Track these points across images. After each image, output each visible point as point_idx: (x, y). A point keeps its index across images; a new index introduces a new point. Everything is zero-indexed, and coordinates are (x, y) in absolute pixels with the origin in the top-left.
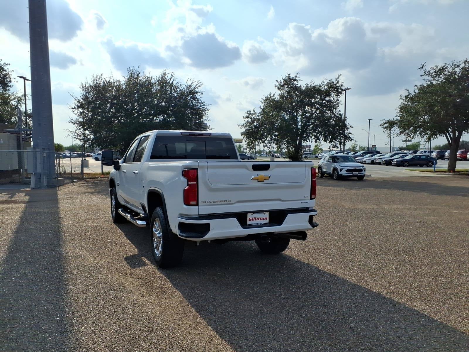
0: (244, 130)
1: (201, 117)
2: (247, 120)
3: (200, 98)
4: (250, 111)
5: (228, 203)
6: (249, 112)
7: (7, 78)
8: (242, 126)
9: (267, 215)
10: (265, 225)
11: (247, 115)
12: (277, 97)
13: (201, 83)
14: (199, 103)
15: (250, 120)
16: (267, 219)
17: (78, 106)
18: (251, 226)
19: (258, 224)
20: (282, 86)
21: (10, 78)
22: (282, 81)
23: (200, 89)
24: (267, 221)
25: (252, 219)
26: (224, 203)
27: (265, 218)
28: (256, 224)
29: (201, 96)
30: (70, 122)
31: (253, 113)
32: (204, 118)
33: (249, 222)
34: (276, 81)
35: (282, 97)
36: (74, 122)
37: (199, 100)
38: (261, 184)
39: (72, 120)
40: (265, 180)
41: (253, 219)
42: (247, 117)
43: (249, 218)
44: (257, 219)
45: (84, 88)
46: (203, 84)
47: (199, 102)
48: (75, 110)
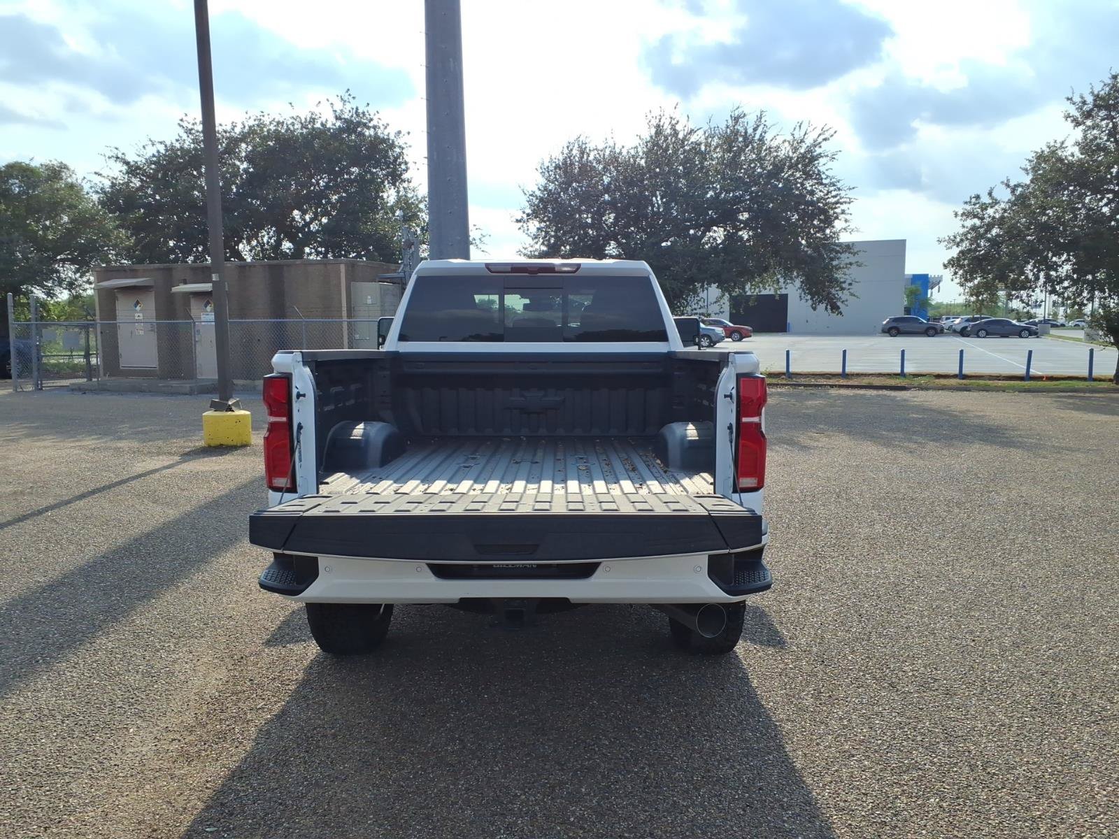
0: (954, 252)
1: (828, 221)
2: (970, 222)
3: (827, 170)
4: (978, 197)
6: (973, 200)
7: (400, 165)
8: (953, 241)
11: (969, 207)
12: (1072, 152)
13: (832, 132)
14: (822, 184)
15: (977, 222)
17: (528, 215)
20: (1088, 115)
21: (406, 163)
22: (1090, 99)
23: (826, 147)
29: (830, 164)
30: (520, 255)
31: (989, 204)
32: (838, 224)
34: (1068, 99)
35: (1088, 147)
36: (529, 253)
37: (823, 176)
39: (525, 249)
42: (967, 215)
45: (545, 171)
46: (835, 132)
47: (824, 181)
48: (521, 224)
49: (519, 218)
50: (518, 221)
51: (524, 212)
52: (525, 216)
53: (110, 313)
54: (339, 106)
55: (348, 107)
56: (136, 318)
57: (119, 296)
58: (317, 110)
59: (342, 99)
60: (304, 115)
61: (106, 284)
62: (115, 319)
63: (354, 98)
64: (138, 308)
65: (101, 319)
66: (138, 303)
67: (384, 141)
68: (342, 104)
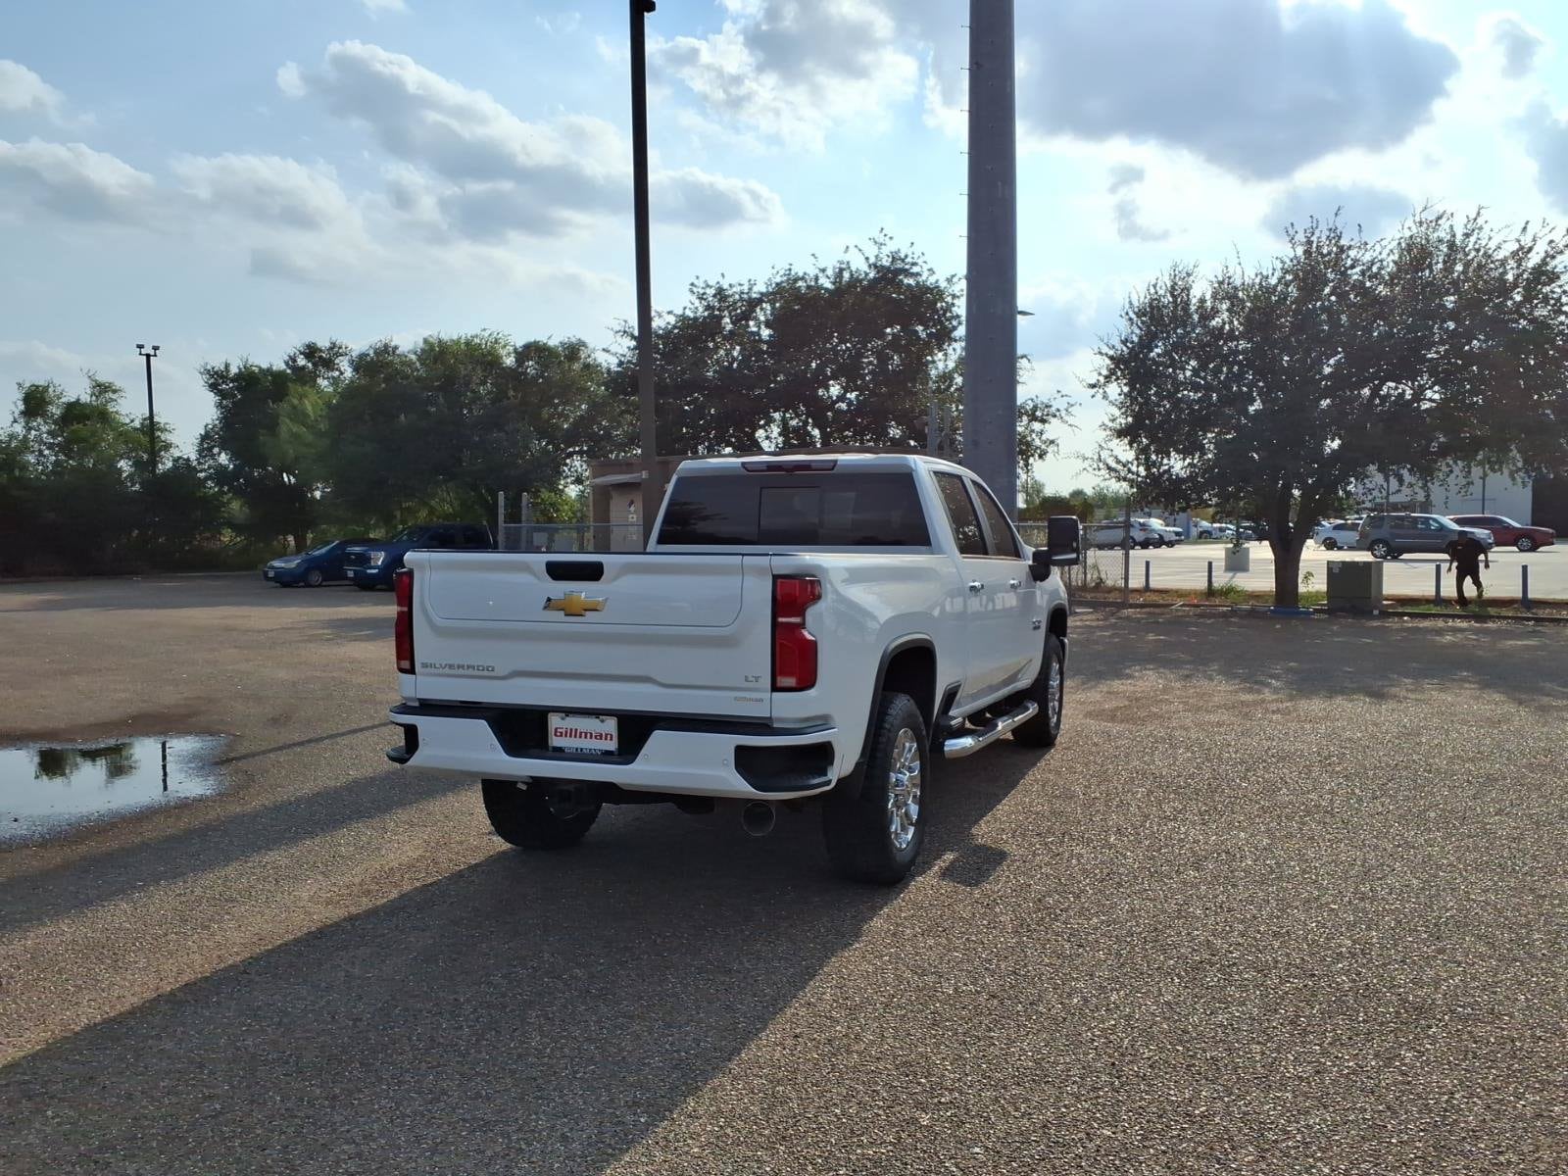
5: (486, 673)
9: (611, 725)
10: (606, 757)
16: (611, 739)
18: (559, 754)
19: (582, 749)
24: (612, 745)
25: (564, 731)
26: (476, 673)
27: (606, 735)
28: (577, 749)
33: (555, 741)
38: (574, 625)
40: (586, 610)
41: (566, 732)
43: (556, 729)
44: (581, 733)
48: (1095, 390)
49: (1093, 382)
50: (1093, 386)
51: (1100, 374)
52: (1102, 379)
53: (603, 515)
54: (872, 252)
55: (886, 250)
56: (630, 520)
57: (614, 494)
58: (846, 258)
59: (876, 242)
60: (831, 265)
61: (598, 481)
62: (609, 522)
63: (891, 238)
64: (632, 509)
65: (595, 521)
66: (632, 503)
67: (927, 289)
68: (876, 248)
